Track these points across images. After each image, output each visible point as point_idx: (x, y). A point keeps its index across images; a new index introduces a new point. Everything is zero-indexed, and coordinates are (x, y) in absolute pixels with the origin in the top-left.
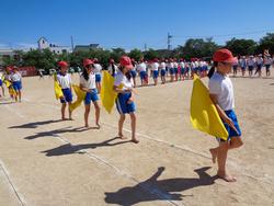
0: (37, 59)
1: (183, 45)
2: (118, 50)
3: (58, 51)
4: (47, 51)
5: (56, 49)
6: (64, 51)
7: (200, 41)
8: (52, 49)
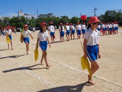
0: (17, 22)
1: (104, 14)
2: (64, 17)
3: (29, 17)
4: (23, 17)
5: (28, 17)
6: (33, 18)
7: (114, 12)
8: (25, 17)
